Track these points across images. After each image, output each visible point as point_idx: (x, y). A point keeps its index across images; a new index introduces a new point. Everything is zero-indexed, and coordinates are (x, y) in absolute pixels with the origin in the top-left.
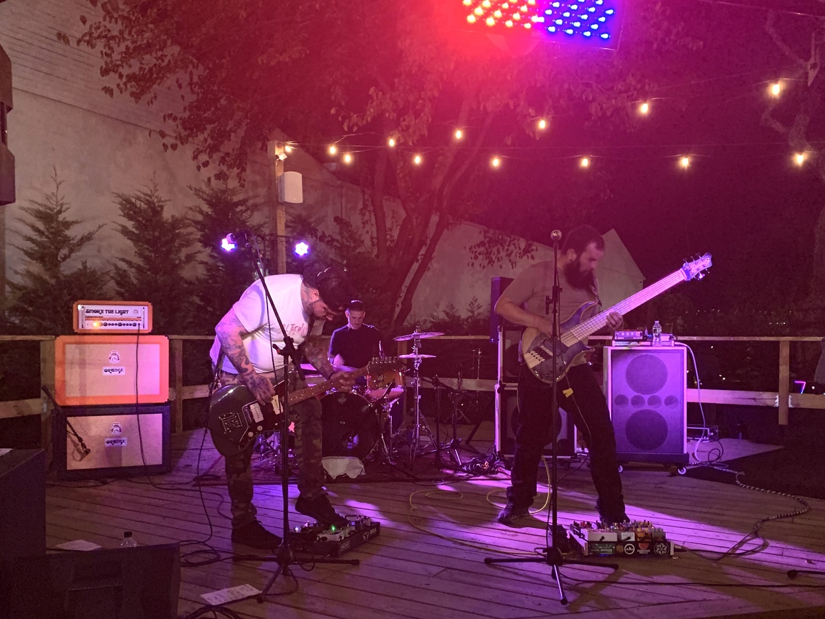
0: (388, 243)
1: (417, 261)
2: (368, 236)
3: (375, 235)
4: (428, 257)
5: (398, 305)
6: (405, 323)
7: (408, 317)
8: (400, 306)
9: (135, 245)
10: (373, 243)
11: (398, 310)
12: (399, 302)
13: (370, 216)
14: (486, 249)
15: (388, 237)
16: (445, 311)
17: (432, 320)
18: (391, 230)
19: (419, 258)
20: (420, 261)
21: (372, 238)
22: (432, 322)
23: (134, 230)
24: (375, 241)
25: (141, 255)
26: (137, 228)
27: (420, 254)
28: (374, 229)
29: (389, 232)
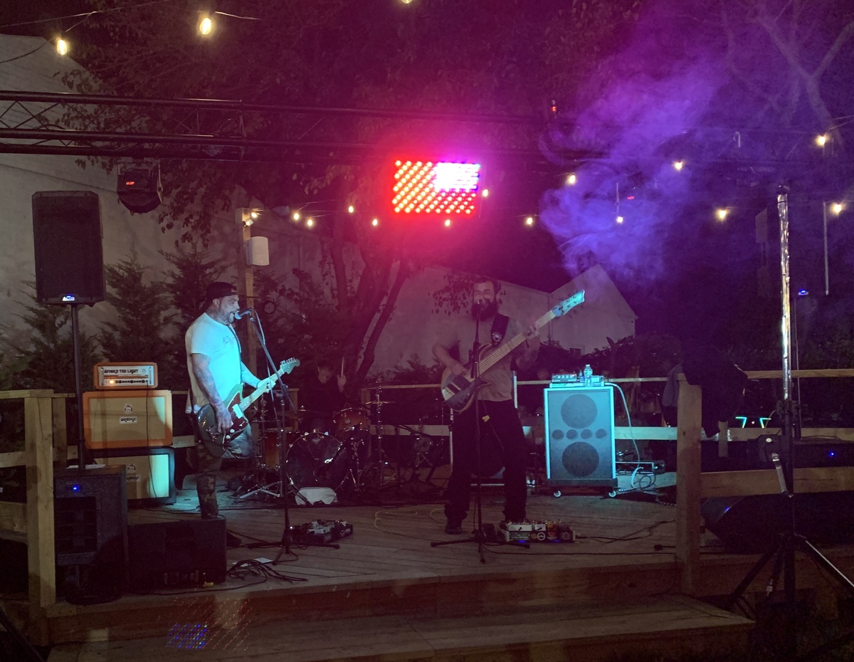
0: (349, 294)
1: (379, 311)
2: (327, 288)
3: (335, 286)
4: (390, 308)
5: (360, 357)
6: (368, 375)
7: (371, 369)
8: (363, 357)
9: (119, 310)
10: (333, 295)
11: (360, 361)
12: (361, 354)
13: (330, 268)
14: (452, 295)
15: (349, 288)
16: (409, 362)
17: (396, 371)
18: (351, 281)
19: (381, 308)
20: (382, 311)
21: (332, 290)
22: (395, 372)
23: (118, 297)
24: (336, 292)
25: (124, 319)
26: (120, 294)
27: (382, 304)
28: (334, 280)
29: (348, 284)
